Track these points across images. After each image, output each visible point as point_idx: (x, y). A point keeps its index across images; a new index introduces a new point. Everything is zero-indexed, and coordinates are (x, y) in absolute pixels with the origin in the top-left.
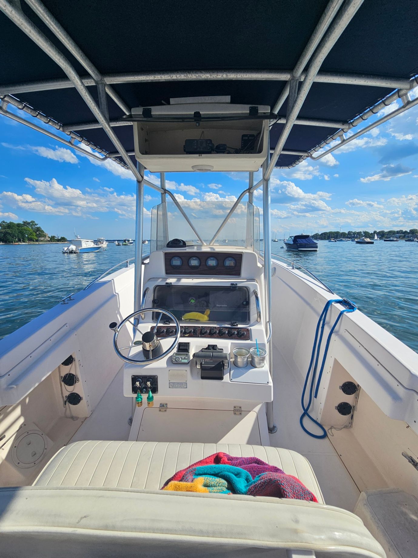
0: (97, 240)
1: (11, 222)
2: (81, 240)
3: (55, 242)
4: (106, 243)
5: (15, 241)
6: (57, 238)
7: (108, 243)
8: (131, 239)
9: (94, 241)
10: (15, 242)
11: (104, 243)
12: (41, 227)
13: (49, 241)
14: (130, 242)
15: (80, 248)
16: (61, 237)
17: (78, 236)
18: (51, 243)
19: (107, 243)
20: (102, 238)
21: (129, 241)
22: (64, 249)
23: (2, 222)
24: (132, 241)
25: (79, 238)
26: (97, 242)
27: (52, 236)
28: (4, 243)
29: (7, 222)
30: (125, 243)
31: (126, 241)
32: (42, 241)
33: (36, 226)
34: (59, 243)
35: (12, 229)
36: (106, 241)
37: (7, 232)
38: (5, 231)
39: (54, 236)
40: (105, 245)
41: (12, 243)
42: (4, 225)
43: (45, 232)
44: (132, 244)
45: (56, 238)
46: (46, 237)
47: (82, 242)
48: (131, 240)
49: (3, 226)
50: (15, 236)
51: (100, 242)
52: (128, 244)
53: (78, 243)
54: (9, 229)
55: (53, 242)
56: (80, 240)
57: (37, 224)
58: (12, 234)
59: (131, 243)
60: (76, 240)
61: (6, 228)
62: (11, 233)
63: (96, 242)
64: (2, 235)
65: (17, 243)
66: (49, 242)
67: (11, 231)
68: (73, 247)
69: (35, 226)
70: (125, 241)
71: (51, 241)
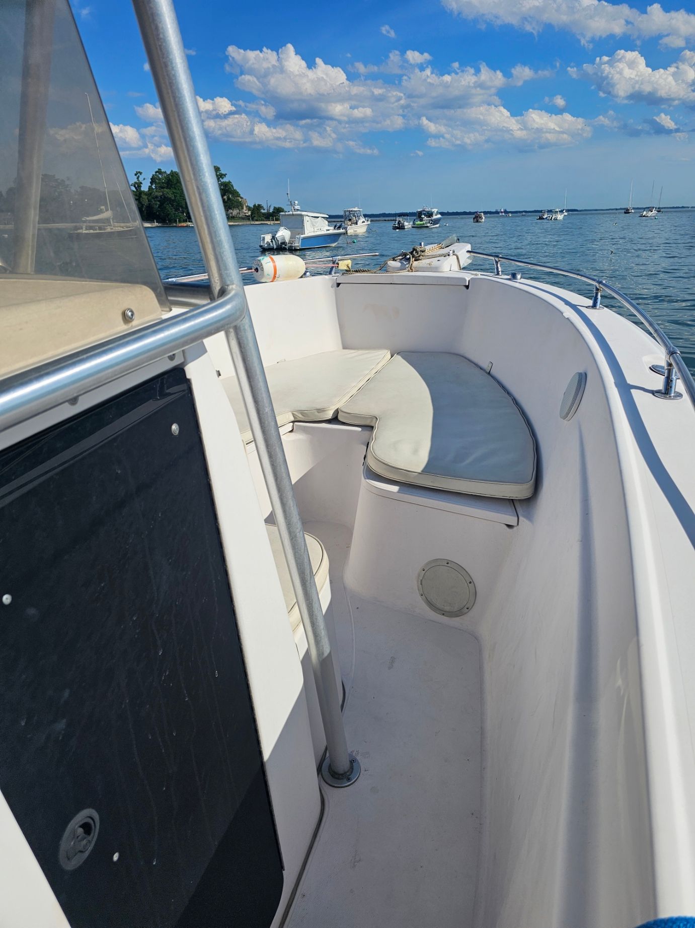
0: (342, 213)
1: (174, 171)
2: (303, 213)
3: (262, 220)
4: (363, 222)
5: (182, 220)
6: (266, 211)
7: (369, 223)
8: (435, 210)
9: (331, 217)
10: (180, 222)
11: (360, 222)
12: (233, 183)
13: (247, 218)
14: (435, 217)
15: (302, 236)
16: (275, 208)
17: (296, 202)
18: (253, 223)
19: (366, 223)
20: (356, 209)
21: (430, 215)
22: (264, 238)
23: (156, 172)
24: (439, 216)
25: (297, 207)
26: (343, 220)
27: (255, 206)
28: (160, 225)
29: (165, 172)
30: (419, 222)
31: (423, 216)
32: (234, 217)
33: (222, 181)
34: (268, 223)
35: (175, 189)
36: (365, 216)
37: (165, 197)
38: (161, 194)
39: (259, 205)
40: (360, 228)
41: (175, 225)
42: (160, 179)
43: (241, 196)
44: (437, 224)
45: (262, 211)
46: (243, 208)
47: (306, 219)
48: (438, 213)
49: (159, 183)
50: (182, 207)
51: (350, 220)
52: (429, 225)
53: (297, 224)
54: (170, 189)
55: (257, 220)
56: (299, 212)
57: (225, 175)
58: (174, 201)
59: (436, 222)
60: (291, 213)
61: (163, 188)
62: (173, 198)
63: (339, 220)
64: (156, 204)
65: (185, 224)
66: (249, 219)
67: (174, 193)
68: (284, 234)
69: (221, 179)
70: (419, 215)
71: (253, 220)
